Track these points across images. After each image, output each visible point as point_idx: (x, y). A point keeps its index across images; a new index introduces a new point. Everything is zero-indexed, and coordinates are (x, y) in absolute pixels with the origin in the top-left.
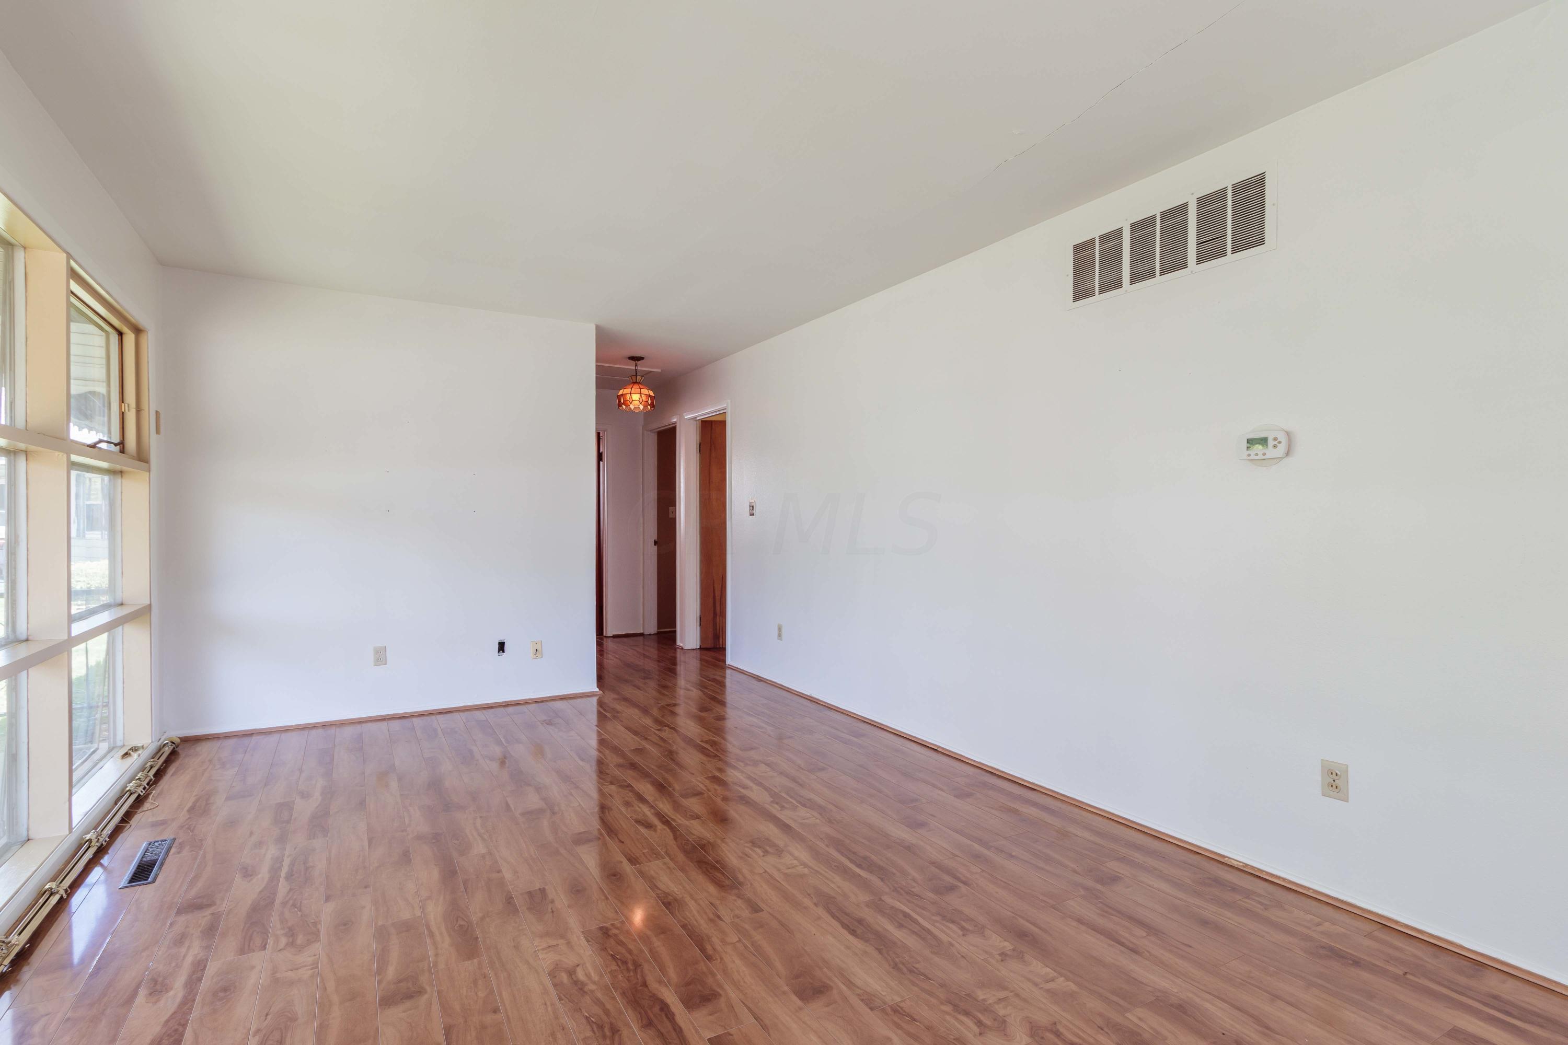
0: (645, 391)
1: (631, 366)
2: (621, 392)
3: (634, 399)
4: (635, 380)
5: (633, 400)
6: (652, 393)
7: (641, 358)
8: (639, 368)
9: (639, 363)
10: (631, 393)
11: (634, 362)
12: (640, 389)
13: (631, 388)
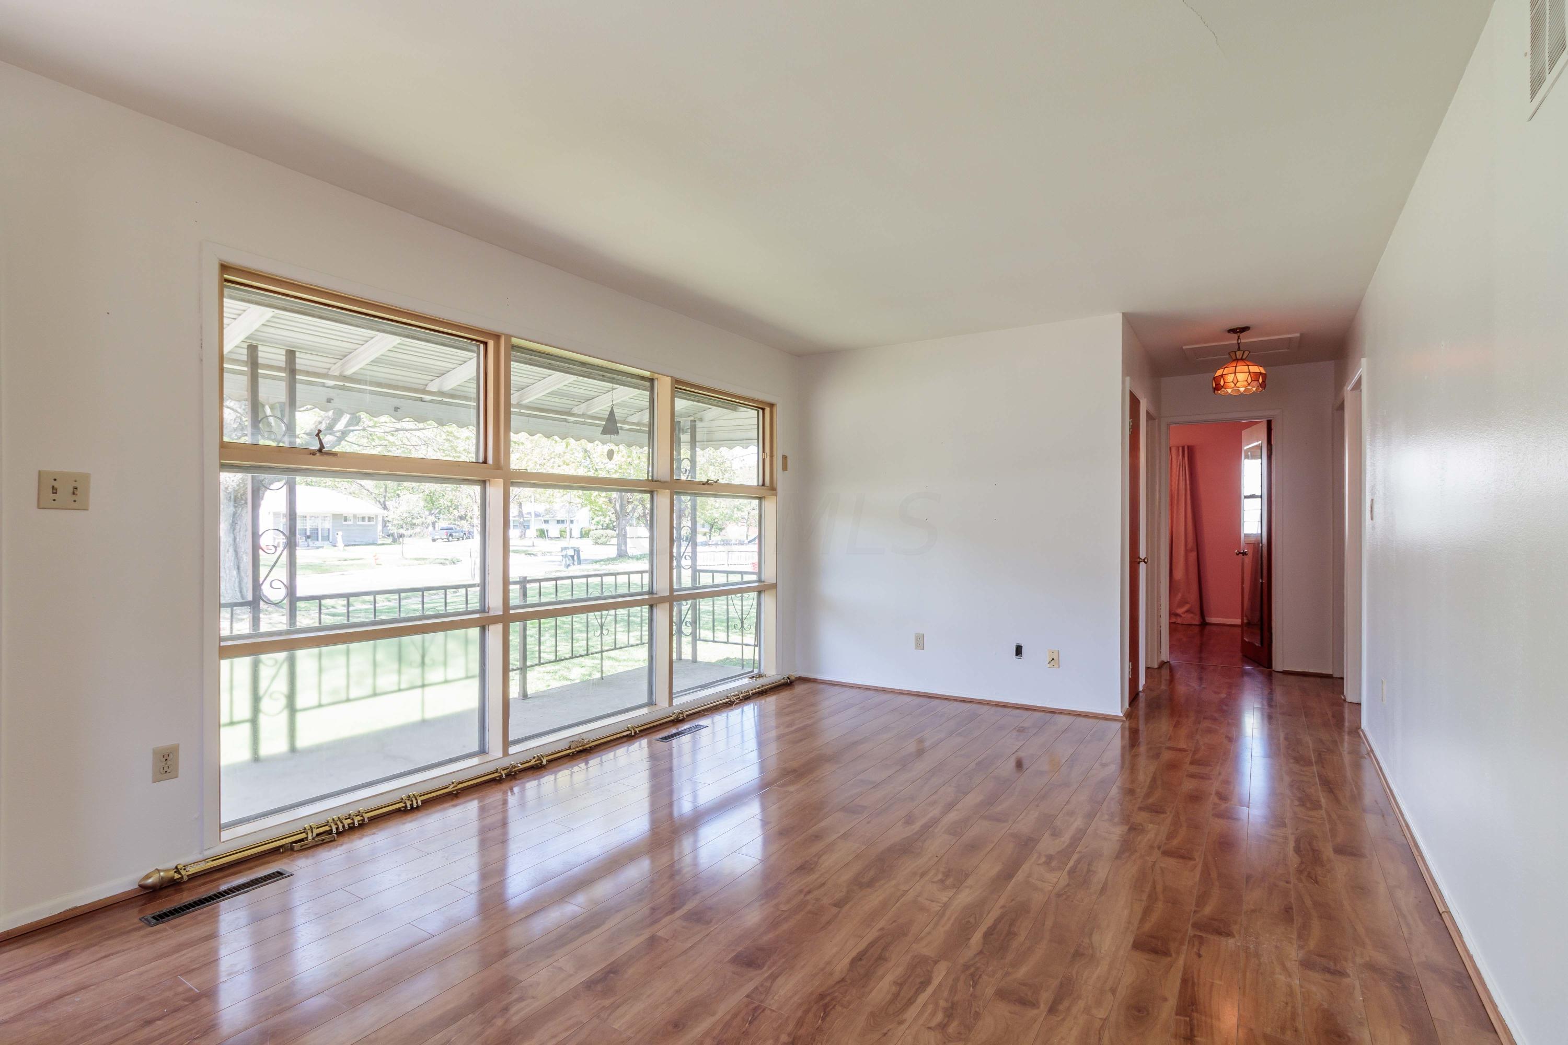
0: (1255, 369)
1: (1232, 340)
2: (1219, 373)
3: (1239, 379)
4: (1236, 356)
5: (1238, 381)
6: (1263, 371)
7: (1244, 329)
8: (1243, 341)
9: (1242, 335)
10: (1235, 373)
11: (1236, 336)
12: (1248, 366)
13: (1236, 366)
